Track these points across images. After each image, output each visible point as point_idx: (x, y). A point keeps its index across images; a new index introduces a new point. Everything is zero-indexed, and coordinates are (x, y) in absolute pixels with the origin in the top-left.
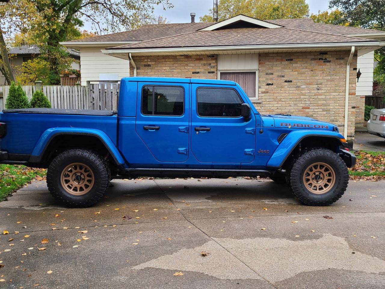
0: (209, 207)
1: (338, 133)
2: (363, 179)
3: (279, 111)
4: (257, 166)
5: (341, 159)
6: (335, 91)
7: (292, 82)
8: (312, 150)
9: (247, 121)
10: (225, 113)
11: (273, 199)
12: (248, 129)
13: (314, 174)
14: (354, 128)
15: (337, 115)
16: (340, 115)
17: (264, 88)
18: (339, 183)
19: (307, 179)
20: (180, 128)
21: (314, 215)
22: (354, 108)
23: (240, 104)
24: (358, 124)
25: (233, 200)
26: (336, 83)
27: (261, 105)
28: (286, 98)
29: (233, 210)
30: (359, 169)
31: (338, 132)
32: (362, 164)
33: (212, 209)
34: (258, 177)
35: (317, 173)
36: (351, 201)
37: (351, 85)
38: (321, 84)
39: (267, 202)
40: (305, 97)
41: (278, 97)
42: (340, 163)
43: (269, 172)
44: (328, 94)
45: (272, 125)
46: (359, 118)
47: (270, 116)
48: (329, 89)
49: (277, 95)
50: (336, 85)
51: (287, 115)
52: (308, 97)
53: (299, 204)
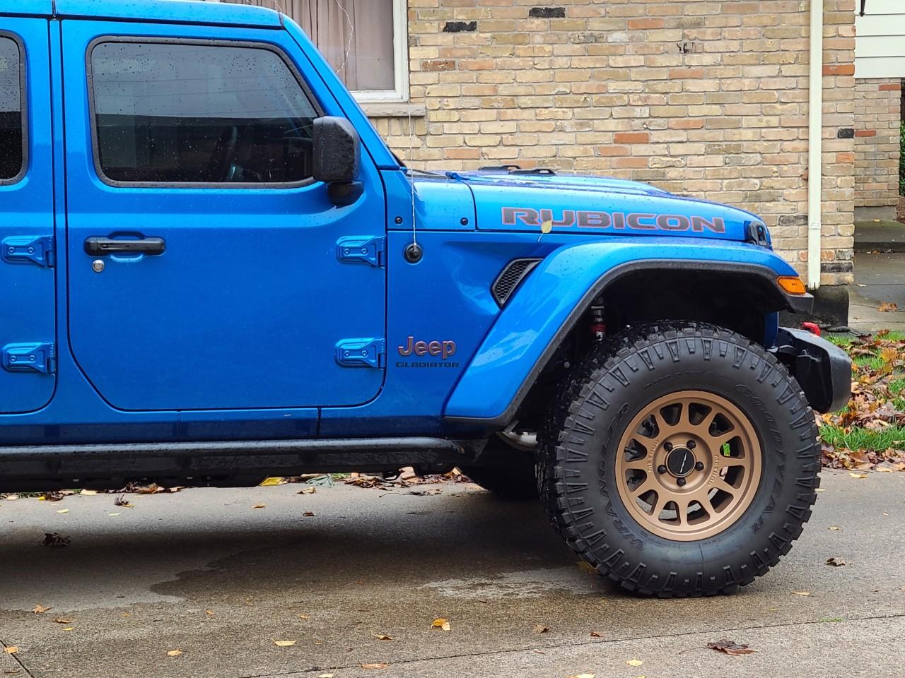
0: (167, 630)
1: (770, 253)
2: (892, 461)
3: (508, 155)
4: (397, 419)
5: (782, 372)
6: (762, 58)
7: (563, 16)
8: (652, 336)
9: (341, 204)
10: (236, 164)
11: (480, 576)
12: (352, 241)
13: (667, 445)
14: (850, 230)
15: (775, 169)
16: (785, 168)
17: (436, 44)
18: (778, 484)
19: (635, 471)
20: (10, 241)
21: (667, 640)
22: (846, 134)
23: (308, 121)
24: (874, 212)
25: (287, 589)
26: (766, 21)
27: (420, 127)
28: (539, 91)
29: (284, 637)
30: (875, 418)
31: (771, 248)
32: (888, 396)
33: (181, 636)
34: (408, 471)
35: (679, 444)
36: (835, 564)
37: (831, 31)
38: (698, 25)
39: (449, 589)
40: (628, 86)
41: (501, 88)
42: (781, 390)
43: (455, 447)
44: (729, 72)
45: (464, 222)
46: (874, 185)
47: (453, 177)
48: (734, 46)
49: (498, 76)
50: (763, 31)
51: (536, 172)
52: (640, 86)
53: (602, 591)
